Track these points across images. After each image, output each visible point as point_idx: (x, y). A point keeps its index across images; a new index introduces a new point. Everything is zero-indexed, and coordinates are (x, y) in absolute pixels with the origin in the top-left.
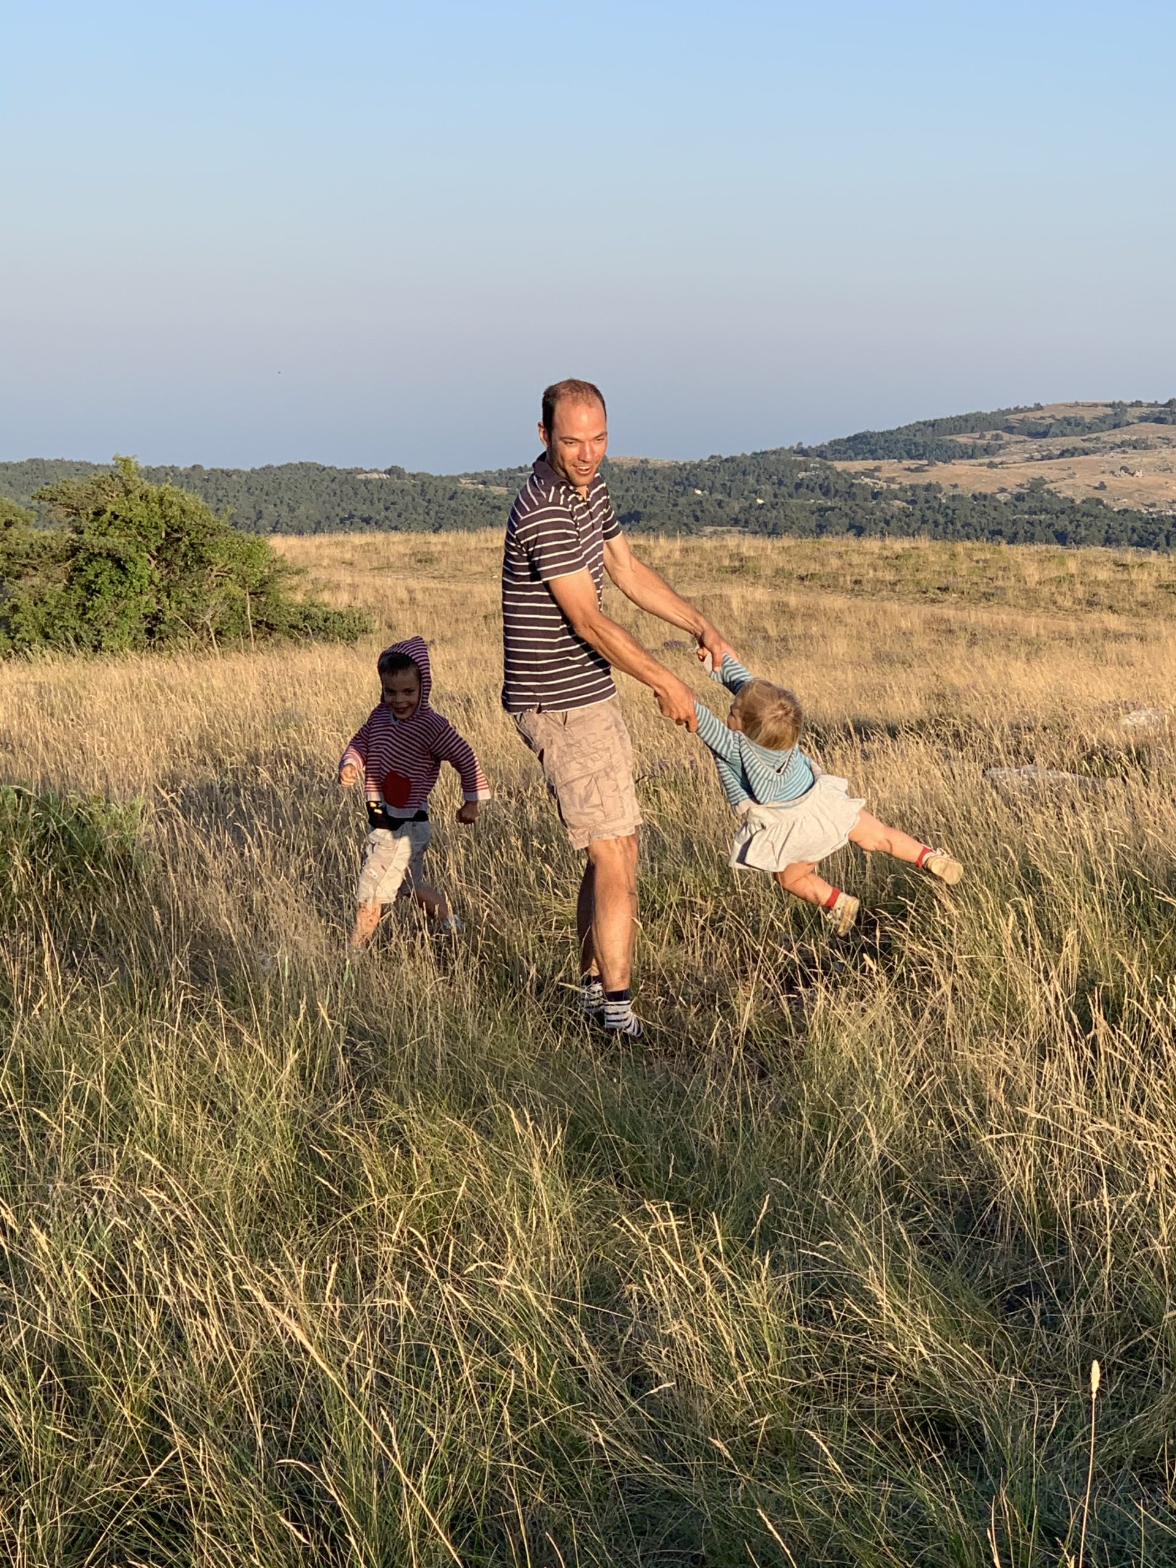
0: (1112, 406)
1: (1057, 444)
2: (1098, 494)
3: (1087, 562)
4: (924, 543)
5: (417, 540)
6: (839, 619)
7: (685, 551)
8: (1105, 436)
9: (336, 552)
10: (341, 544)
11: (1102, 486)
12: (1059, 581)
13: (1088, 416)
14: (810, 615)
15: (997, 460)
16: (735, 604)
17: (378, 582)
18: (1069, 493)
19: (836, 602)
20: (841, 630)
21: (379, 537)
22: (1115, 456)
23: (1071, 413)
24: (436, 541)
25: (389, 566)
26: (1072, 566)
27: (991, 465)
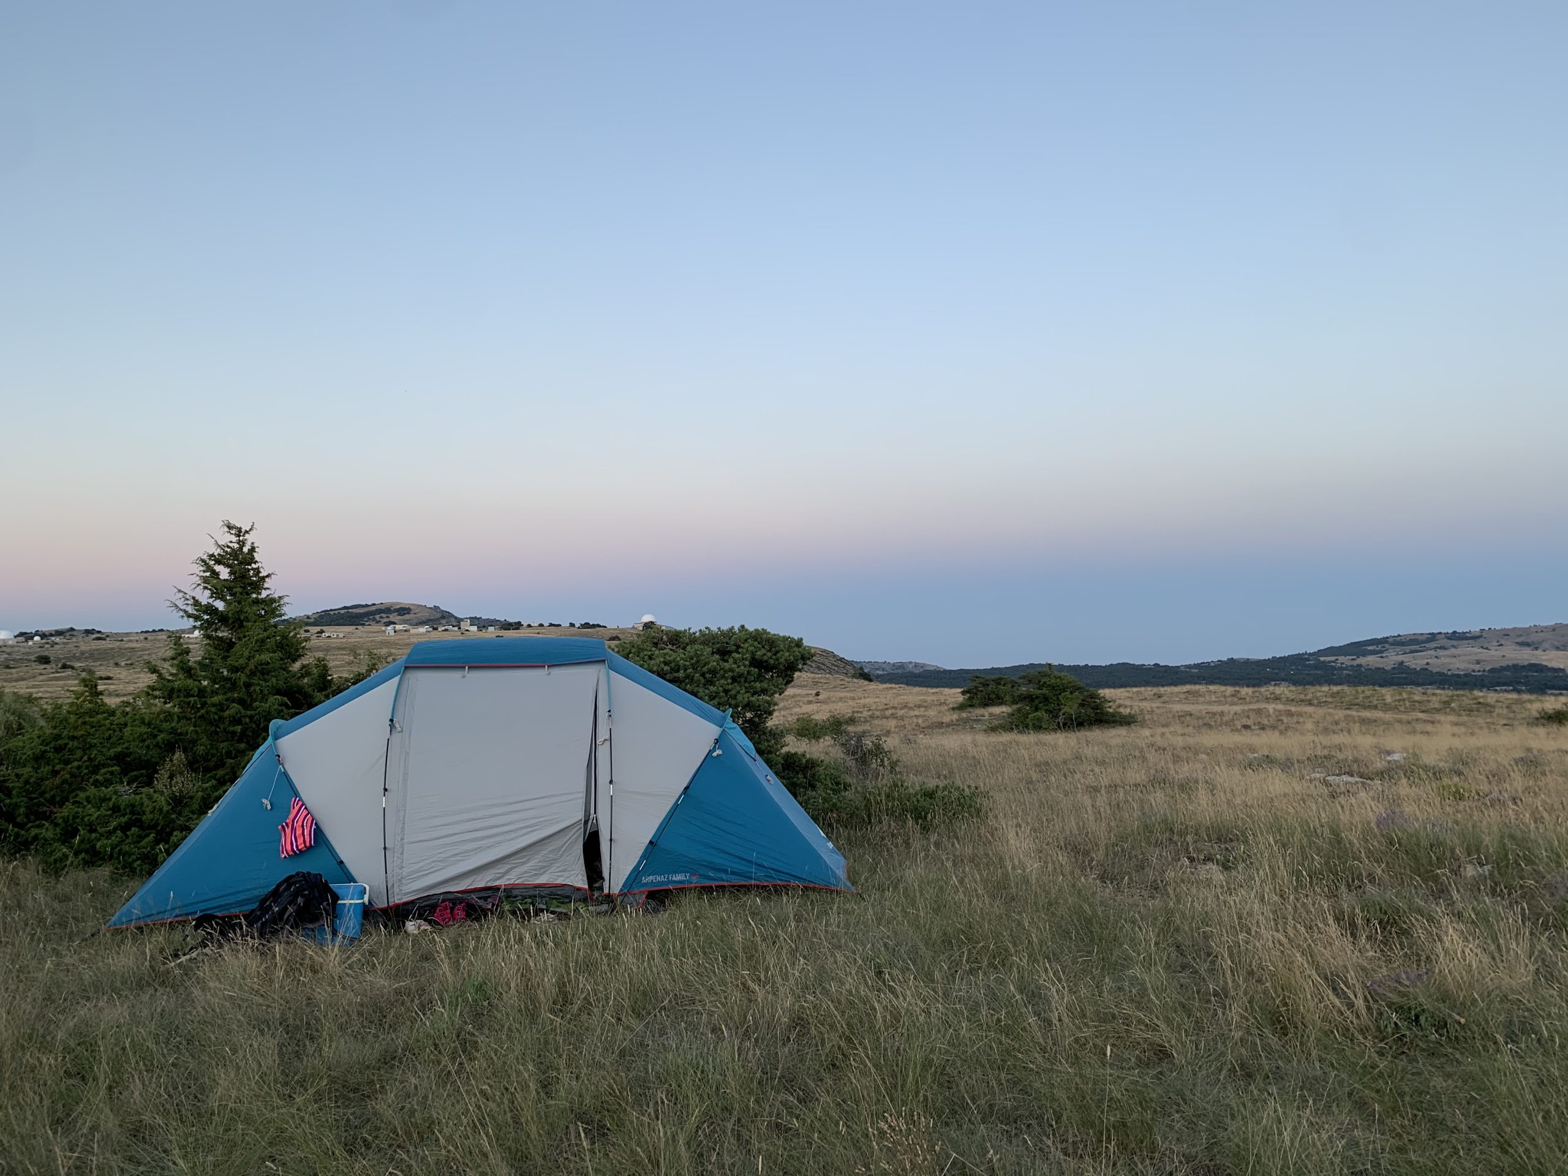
0: (1430, 634)
1: (1408, 648)
2: (1426, 667)
3: (1410, 693)
4: (1346, 688)
5: (1155, 690)
6: (1311, 716)
7: (1253, 692)
8: (1427, 645)
9: (1127, 694)
10: (1128, 692)
11: (1428, 664)
12: (1399, 700)
13: (1420, 638)
14: (1300, 715)
15: (1384, 655)
16: (1271, 711)
17: (1140, 704)
18: (1414, 666)
19: (1309, 709)
20: (1311, 720)
21: (1142, 689)
22: (1432, 652)
23: (1413, 637)
24: (1162, 690)
25: (1145, 699)
26: (1405, 696)
27: (1382, 657)
